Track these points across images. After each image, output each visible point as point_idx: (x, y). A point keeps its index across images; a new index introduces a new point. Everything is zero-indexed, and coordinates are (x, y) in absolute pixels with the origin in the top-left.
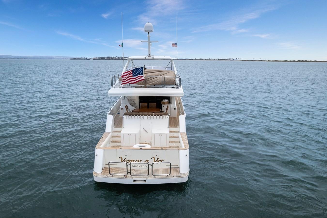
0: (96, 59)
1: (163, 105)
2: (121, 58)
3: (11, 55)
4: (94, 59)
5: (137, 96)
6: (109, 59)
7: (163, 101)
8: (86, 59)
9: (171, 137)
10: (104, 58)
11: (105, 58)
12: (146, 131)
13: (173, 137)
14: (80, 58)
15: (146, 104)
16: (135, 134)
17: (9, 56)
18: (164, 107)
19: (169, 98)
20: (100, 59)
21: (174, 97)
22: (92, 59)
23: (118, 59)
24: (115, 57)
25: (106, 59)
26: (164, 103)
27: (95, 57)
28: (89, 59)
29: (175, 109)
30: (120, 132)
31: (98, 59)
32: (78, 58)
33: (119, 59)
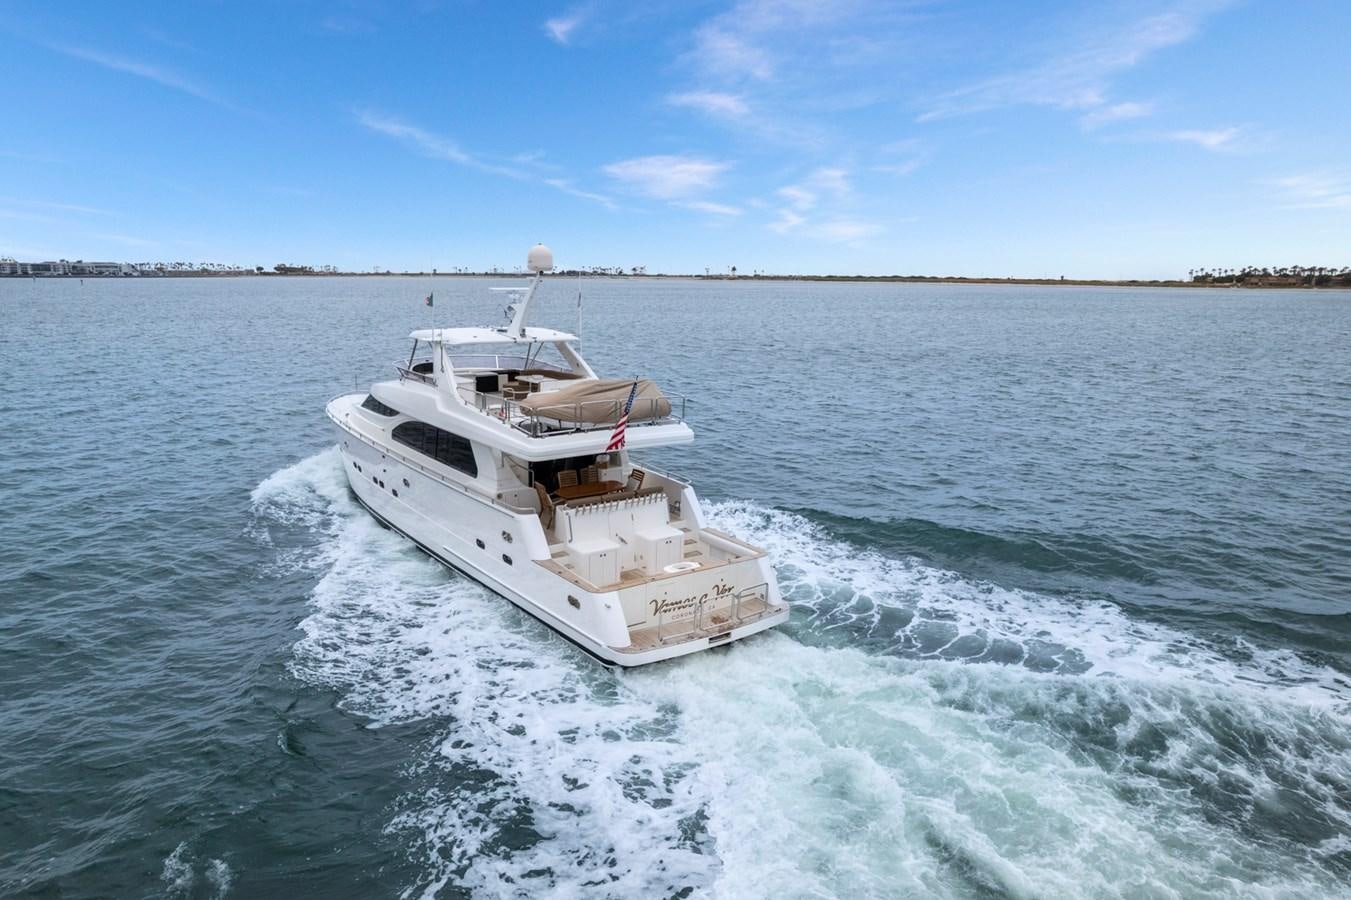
7: (599, 459)
12: (623, 540)
15: (573, 473)
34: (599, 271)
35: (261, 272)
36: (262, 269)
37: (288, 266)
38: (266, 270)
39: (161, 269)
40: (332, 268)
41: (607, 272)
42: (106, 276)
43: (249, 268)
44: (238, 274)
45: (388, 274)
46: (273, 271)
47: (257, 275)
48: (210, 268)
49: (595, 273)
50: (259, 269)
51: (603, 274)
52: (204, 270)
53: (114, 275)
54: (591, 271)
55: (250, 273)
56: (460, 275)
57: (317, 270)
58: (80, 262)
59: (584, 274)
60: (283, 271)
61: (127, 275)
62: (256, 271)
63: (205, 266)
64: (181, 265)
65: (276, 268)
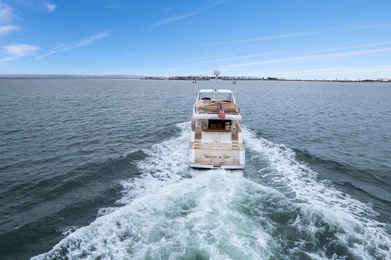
0: (173, 79)
1: (226, 126)
2: (207, 77)
3: (84, 74)
4: (170, 79)
5: (207, 119)
6: (190, 79)
7: (226, 123)
8: (160, 79)
9: (232, 146)
10: (183, 77)
11: (185, 77)
12: (216, 142)
13: (234, 146)
14: (152, 78)
15: (215, 125)
16: (210, 143)
17: (82, 75)
18: (227, 127)
19: (230, 121)
20: (178, 79)
21: (233, 120)
22: (167, 79)
23: (203, 79)
24: (199, 76)
25: (186, 80)
26: (227, 125)
27: (171, 76)
28: (164, 79)
29: (234, 129)
30: (200, 142)
31: (176, 79)
32: (150, 78)
33: (205, 80)
34: (380, 80)
35: (263, 79)
36: (264, 78)
37: (271, 77)
38: (265, 79)
39: (238, 78)
40: (283, 78)
41: (383, 80)
42: (226, 80)
43: (260, 78)
44: (257, 79)
45: (300, 80)
46: (267, 79)
47: (262, 80)
48: (250, 78)
49: (378, 81)
50: (263, 78)
51: (382, 81)
52: (249, 78)
53: (228, 80)
54: (376, 80)
55: (260, 79)
56: (324, 81)
57: (279, 79)
58: (221, 76)
59: (373, 81)
60: (270, 79)
61: (231, 80)
62: (262, 79)
63: (249, 77)
64: (243, 77)
65: (268, 78)
